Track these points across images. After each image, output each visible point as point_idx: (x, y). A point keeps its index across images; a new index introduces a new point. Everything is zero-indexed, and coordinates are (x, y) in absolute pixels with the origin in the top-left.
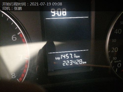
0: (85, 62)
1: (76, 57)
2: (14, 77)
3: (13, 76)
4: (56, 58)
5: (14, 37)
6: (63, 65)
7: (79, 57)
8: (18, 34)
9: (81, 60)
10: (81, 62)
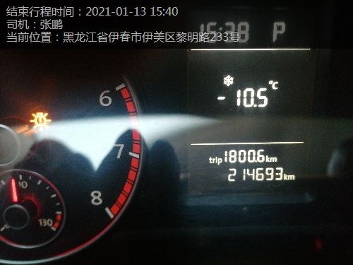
0: (292, 177)
1: (267, 160)
2: (97, 201)
3: (95, 198)
4: (210, 159)
5: (106, 97)
6: (230, 180)
7: (274, 159)
8: (118, 89)
9: (281, 169)
10: (281, 174)
